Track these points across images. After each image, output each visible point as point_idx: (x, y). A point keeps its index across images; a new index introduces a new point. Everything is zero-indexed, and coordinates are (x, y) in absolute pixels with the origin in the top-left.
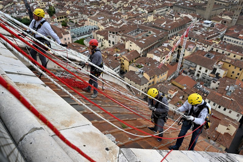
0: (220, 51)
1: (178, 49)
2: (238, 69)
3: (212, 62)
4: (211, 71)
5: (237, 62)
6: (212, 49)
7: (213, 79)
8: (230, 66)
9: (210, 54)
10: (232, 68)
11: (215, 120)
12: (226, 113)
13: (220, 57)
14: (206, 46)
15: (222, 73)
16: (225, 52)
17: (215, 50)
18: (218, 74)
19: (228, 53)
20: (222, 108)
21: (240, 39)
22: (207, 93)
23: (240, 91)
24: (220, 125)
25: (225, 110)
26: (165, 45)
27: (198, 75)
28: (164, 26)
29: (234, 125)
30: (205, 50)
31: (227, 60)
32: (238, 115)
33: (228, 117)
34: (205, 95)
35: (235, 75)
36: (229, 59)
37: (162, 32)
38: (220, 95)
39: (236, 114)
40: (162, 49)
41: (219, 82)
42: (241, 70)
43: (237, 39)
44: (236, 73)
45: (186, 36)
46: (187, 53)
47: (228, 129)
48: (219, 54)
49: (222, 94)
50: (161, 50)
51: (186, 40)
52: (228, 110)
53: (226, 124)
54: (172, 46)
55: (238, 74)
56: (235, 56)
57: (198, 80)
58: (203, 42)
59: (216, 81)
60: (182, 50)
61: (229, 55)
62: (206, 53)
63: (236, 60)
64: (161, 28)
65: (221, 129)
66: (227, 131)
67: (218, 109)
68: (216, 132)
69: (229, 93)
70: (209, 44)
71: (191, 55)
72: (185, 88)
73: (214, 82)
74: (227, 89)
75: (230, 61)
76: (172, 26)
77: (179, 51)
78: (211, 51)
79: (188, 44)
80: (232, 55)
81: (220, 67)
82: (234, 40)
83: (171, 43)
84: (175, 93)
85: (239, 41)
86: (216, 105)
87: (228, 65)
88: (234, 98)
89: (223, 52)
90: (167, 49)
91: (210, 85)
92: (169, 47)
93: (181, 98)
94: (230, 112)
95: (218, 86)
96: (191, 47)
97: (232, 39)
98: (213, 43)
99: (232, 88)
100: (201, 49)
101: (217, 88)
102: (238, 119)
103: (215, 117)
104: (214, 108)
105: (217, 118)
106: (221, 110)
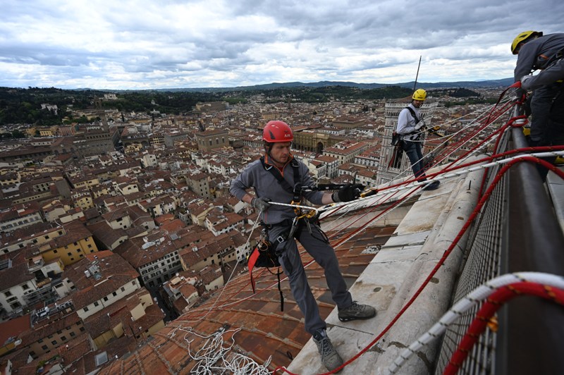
0: (13, 248)
2: (71, 246)
4: (34, 281)
5: (59, 240)
7: (52, 285)
8: (55, 252)
10: (62, 252)
11: (119, 315)
12: (120, 294)
13: (28, 253)
15: (56, 267)
16: (25, 244)
18: (51, 274)
19: (29, 241)
20: (110, 296)
21: (22, 217)
22: (69, 306)
23: (106, 261)
24: (132, 312)
25: (115, 294)
27: (16, 305)
29: (143, 294)
31: (42, 249)
32: (134, 283)
33: (127, 296)
34: (69, 310)
35: (76, 255)
36: (42, 245)
38: (89, 288)
39: (130, 284)
41: (66, 280)
42: (76, 244)
43: (19, 218)
44: (74, 252)
47: (143, 304)
52: (118, 291)
53: (136, 302)
55: (79, 250)
56: (47, 237)
57: (25, 311)
59: (61, 281)
61: (35, 241)
63: (56, 240)
65: (138, 312)
66: (145, 306)
67: (107, 304)
68: (136, 321)
69: (97, 276)
72: (18, 343)
73: (59, 286)
74: (88, 275)
75: (48, 247)
80: (41, 239)
81: (43, 263)
82: (17, 221)
84: (8, 369)
85: (28, 218)
86: (99, 302)
87: (52, 252)
88: (109, 275)
89: (21, 246)
91: (57, 295)
93: (30, 359)
94: (123, 290)
95: (71, 284)
97: (11, 223)
99: (94, 268)
101: (72, 288)
102: (138, 285)
103: (116, 313)
104: (100, 307)
105: (121, 310)
106: (112, 299)
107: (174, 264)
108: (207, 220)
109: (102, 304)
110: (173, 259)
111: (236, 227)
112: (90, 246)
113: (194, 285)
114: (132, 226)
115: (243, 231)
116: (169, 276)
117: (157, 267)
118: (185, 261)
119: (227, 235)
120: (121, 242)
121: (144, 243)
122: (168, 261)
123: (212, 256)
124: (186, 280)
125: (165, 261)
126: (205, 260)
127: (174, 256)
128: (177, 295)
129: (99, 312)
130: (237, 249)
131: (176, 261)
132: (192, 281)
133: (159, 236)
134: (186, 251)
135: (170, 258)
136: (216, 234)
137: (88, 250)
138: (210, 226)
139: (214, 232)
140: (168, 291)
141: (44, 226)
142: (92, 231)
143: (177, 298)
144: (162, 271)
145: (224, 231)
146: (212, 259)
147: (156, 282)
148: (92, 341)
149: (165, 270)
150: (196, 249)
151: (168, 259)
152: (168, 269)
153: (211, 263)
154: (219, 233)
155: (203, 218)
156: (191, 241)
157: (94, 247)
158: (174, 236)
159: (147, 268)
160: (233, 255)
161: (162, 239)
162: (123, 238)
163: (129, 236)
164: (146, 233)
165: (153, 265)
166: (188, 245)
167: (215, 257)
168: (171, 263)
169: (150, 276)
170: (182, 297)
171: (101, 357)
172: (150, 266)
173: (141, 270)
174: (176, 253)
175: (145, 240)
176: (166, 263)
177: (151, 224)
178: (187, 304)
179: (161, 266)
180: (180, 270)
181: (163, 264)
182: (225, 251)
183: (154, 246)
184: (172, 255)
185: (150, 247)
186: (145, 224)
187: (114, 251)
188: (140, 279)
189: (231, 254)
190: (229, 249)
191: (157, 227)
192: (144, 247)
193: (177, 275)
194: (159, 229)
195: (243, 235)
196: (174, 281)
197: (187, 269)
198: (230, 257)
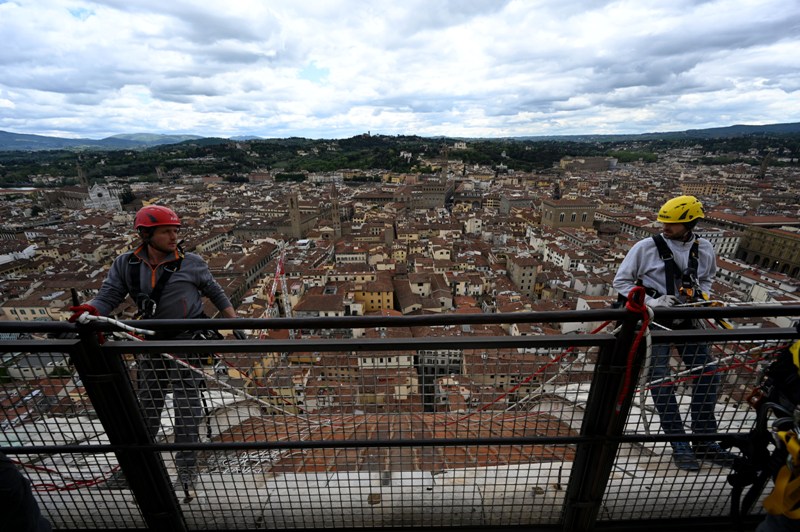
0: (341, 278)
1: (274, 299)
2: (375, 294)
3: (338, 299)
4: (343, 313)
5: (370, 285)
6: (329, 279)
8: (364, 294)
9: (330, 288)
10: (368, 296)
11: (385, 384)
12: (394, 364)
13: (346, 286)
14: (318, 277)
15: (360, 309)
16: (349, 277)
17: (333, 279)
18: (355, 312)
19: (352, 277)
21: (357, 253)
24: (396, 388)
25: (390, 360)
26: (249, 299)
28: (232, 268)
29: (411, 376)
30: (320, 285)
31: (357, 288)
32: (409, 359)
33: (398, 369)
34: (354, 353)
35: (376, 305)
36: (358, 284)
37: (232, 279)
39: (406, 358)
40: (245, 308)
42: (379, 294)
43: (354, 254)
44: (376, 301)
45: (282, 273)
46: (295, 300)
47: (408, 387)
48: (342, 282)
50: (245, 313)
51: (284, 279)
52: (394, 360)
53: (402, 381)
54: (262, 297)
55: (379, 301)
56: (363, 279)
58: (310, 273)
60: (285, 298)
61: (355, 279)
62: (323, 288)
63: (368, 283)
64: (228, 273)
65: (402, 392)
66: (409, 391)
67: (381, 366)
68: (397, 401)
69: (383, 334)
70: (322, 273)
71: (302, 300)
72: (318, 359)
74: (377, 329)
75: (360, 288)
76: (247, 262)
77: (278, 302)
78: (329, 283)
79: (290, 283)
80: (359, 278)
81: (353, 301)
82: (351, 256)
83: (259, 292)
84: (307, 375)
85: (358, 256)
86: (384, 360)
87: (361, 294)
89: (346, 279)
90: (255, 306)
91: (352, 335)
92: (257, 301)
93: (320, 378)
94: (398, 360)
96: (296, 287)
97: (348, 256)
98: (326, 270)
100: (312, 285)
101: (364, 334)
102: (411, 364)
103: (384, 380)
104: (375, 366)
105: (388, 380)
106: (386, 364)
107: (455, 361)
109: (377, 364)
110: (455, 355)
112: (388, 301)
113: (466, 401)
114: (429, 296)
116: (443, 372)
117: (436, 354)
118: (467, 364)
119: (533, 358)
120: (414, 309)
122: (450, 355)
123: (503, 376)
124: (460, 388)
125: (446, 351)
126: (493, 377)
127: (459, 351)
128: (444, 399)
129: (373, 370)
130: (542, 386)
131: (458, 358)
132: (466, 394)
134: (473, 352)
135: (453, 352)
136: (519, 349)
137: (386, 304)
138: (515, 334)
140: (436, 388)
141: (364, 267)
142: (394, 287)
143: (442, 402)
144: (440, 362)
146: (502, 379)
147: (429, 371)
148: (358, 394)
149: (443, 362)
150: (485, 356)
151: (450, 351)
152: (446, 362)
153: (498, 385)
154: (525, 350)
157: (391, 304)
158: (466, 328)
162: (418, 306)
163: (423, 307)
164: (439, 310)
167: (506, 381)
168: (452, 358)
169: (426, 361)
170: (447, 405)
171: (359, 414)
176: (446, 354)
177: (448, 301)
179: (441, 356)
180: (458, 371)
182: (523, 379)
183: (442, 329)
185: (438, 328)
186: (442, 299)
188: (416, 358)
190: (530, 379)
191: (453, 309)
193: (453, 375)
194: (453, 312)
195: (560, 370)
196: (447, 381)
197: (467, 376)
198: (527, 391)
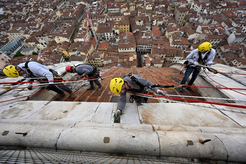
0: (111, 19)
1: (89, 28)
2: (123, 26)
3: (110, 28)
4: (113, 33)
5: (121, 22)
6: (106, 20)
7: (116, 37)
8: (119, 26)
9: (107, 23)
10: (121, 27)
11: (127, 56)
12: (129, 51)
13: (113, 23)
14: (102, 19)
15: (117, 31)
17: (108, 20)
18: (116, 33)
20: (127, 49)
21: (116, 8)
22: (117, 46)
23: (130, 37)
24: (130, 58)
25: (128, 49)
26: (81, 29)
27: (108, 38)
28: (72, 16)
29: (135, 54)
30: (103, 22)
31: (117, 23)
32: (134, 49)
33: (131, 52)
34: (117, 47)
35: (124, 30)
36: (117, 22)
37: (73, 21)
39: (133, 48)
40: (80, 32)
41: (119, 37)
42: (125, 26)
43: (115, 8)
44: (123, 28)
45: (89, 18)
46: (96, 29)
47: (133, 57)
49: (123, 42)
50: (81, 34)
51: (90, 20)
52: (129, 49)
53: (132, 56)
54: (85, 28)
55: (125, 28)
56: (119, 19)
57: (109, 42)
58: (99, 17)
59: (117, 37)
60: (92, 28)
61: (116, 20)
62: (105, 24)
63: (120, 21)
64: (70, 19)
65: (131, 59)
66: (134, 58)
67: (125, 51)
68: (130, 61)
69: (126, 41)
70: (104, 17)
71: (98, 29)
72: (106, 49)
73: (117, 38)
74: (124, 39)
75: (118, 23)
76: (76, 13)
77: (90, 29)
78: (107, 21)
79: (93, 22)
81: (115, 28)
83: (83, 26)
84: (103, 54)
88: (129, 42)
89: (112, 20)
90: (83, 31)
91: (116, 41)
92: (83, 29)
93: (107, 55)
94: (131, 49)
95: (119, 39)
96: (95, 23)
97: (112, 9)
98: (105, 16)
99: (126, 37)
100: (101, 23)
101: (120, 41)
102: (135, 50)
103: (126, 55)
104: (123, 51)
105: (127, 55)
106: (127, 51)
107: (149, 50)
108: (172, 37)
109: (124, 51)
110: (149, 47)
111: (182, 47)
112: (128, 28)
113: (151, 61)
114: (143, 26)
115: (185, 51)
116: (145, 53)
117: (143, 47)
118: (152, 50)
119: (175, 48)
120: (137, 31)
121: (143, 35)
122: (147, 47)
123: (163, 54)
124: (149, 58)
125: (146, 46)
126: (160, 54)
127: (150, 46)
128: (144, 61)
129: (123, 52)
130: (175, 57)
131: (150, 49)
132: (151, 59)
133: (149, 35)
134: (155, 46)
135: (149, 46)
136: (171, 45)
137: (127, 30)
138: (171, 40)
139: (171, 44)
140: (142, 58)
141: (119, 14)
142: (130, 22)
143: (143, 62)
144: (144, 50)
145: (176, 46)
146: (163, 55)
147: (140, 52)
148: (119, 59)
149: (145, 50)
150: (159, 48)
151: (148, 46)
152: (146, 50)
153: (161, 57)
154: (173, 46)
155: (170, 35)
156: (159, 43)
157: (129, 29)
158: (154, 38)
159: (140, 46)
160: (172, 59)
161: (150, 37)
162: (138, 30)
163: (140, 30)
164: (145, 31)
165: (142, 46)
166: (157, 45)
167: (164, 56)
168: (148, 48)
169: (139, 49)
170: (145, 63)
171: (119, 65)
172: (141, 46)
173: (138, 46)
174: (151, 45)
175: (144, 35)
176: (146, 47)
177: (149, 28)
178: (145, 66)
179: (145, 48)
180: (150, 53)
181: (145, 47)
182: (170, 55)
183: (146, 39)
184: (150, 45)
185: (144, 38)
186: (147, 27)
187: (134, 34)
188: (136, 48)
189: (171, 58)
190: (172, 55)
191: (150, 31)
192: (143, 37)
193: (147, 54)
194: (150, 32)
195: (183, 52)
196: (145, 56)
197: (152, 54)
198: (170, 59)
